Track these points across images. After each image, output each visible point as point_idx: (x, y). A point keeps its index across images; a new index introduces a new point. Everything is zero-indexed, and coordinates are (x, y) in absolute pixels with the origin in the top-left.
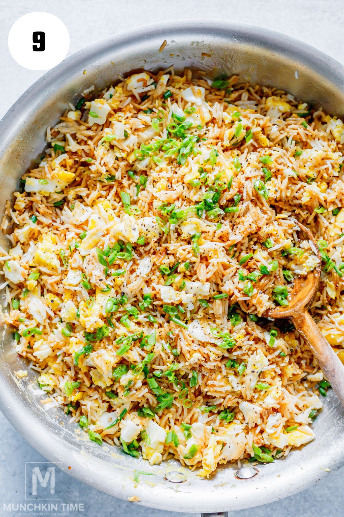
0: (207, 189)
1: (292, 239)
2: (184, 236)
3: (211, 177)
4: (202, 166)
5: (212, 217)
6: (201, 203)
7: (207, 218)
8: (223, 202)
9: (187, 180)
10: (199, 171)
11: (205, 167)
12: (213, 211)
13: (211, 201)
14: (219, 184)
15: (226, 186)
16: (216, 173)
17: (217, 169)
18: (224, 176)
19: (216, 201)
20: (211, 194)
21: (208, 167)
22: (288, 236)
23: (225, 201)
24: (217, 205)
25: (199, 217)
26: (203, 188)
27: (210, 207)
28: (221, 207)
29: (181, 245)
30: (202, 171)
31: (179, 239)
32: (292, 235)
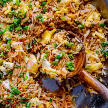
0: (15, 18)
1: (67, 39)
2: (4, 40)
3: (17, 12)
4: (13, 7)
5: (17, 31)
6: (12, 25)
7: (14, 31)
8: (22, 23)
9: (5, 13)
10: (11, 9)
11: (14, 7)
12: (17, 28)
13: (16, 23)
14: (20, 15)
15: (23, 16)
16: (19, 10)
17: (19, 8)
18: (23, 11)
19: (19, 23)
20: (17, 20)
21: (16, 7)
22: (65, 39)
23: (23, 23)
24: (20, 25)
25: (11, 31)
26: (13, 17)
27: (15, 26)
28: (22, 26)
29: (2, 44)
30: (12, 9)
31: (2, 41)
32: (67, 37)
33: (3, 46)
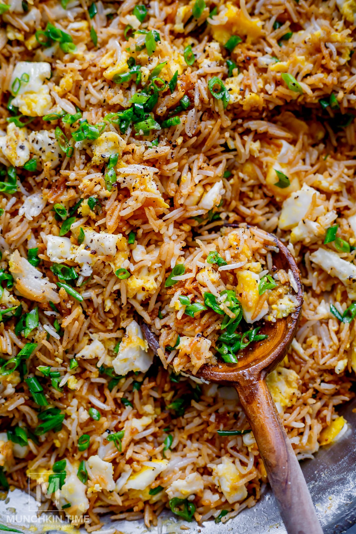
0: (139, 90)
2: (96, 159)
3: (146, 71)
4: (134, 56)
5: (141, 132)
6: (127, 111)
7: (133, 135)
8: (161, 110)
9: (109, 74)
10: (128, 62)
11: (139, 57)
12: (142, 124)
13: (142, 107)
14: (156, 82)
15: (167, 87)
16: (153, 65)
17: (155, 59)
18: (166, 72)
19: (150, 108)
20: (144, 97)
21: (143, 56)
23: (165, 109)
24: (152, 115)
25: (122, 132)
26: (133, 89)
27: (138, 116)
28: (158, 119)
29: (88, 173)
30: (132, 62)
31: (88, 165)
33: (91, 180)
